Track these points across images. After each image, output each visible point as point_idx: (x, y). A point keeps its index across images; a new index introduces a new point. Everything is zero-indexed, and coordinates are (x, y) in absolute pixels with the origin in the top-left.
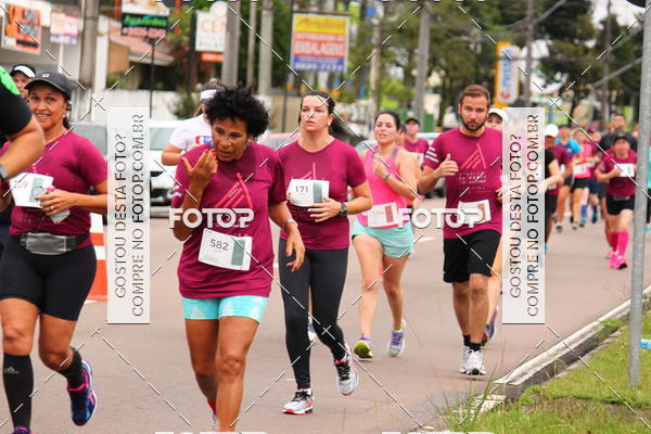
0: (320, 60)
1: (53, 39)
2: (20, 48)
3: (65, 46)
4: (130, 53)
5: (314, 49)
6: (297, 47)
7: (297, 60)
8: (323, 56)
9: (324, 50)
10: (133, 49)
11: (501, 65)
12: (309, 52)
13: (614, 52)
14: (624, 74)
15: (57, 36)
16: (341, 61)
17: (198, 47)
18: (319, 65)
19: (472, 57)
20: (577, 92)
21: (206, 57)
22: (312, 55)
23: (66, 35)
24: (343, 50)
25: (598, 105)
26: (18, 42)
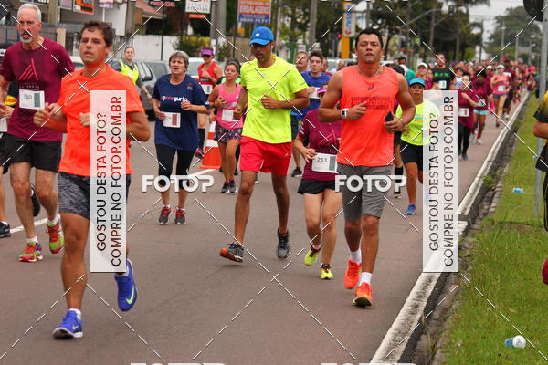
0: (255, 16)
1: (100, 6)
2: (83, 12)
3: (106, 9)
4: (143, 13)
5: (251, 10)
6: (241, 9)
7: (241, 16)
8: (256, 14)
9: (257, 10)
10: (145, 10)
11: (345, 15)
12: (248, 11)
13: (412, 7)
14: (419, 20)
15: (103, 4)
16: (267, 18)
17: (187, 10)
18: (254, 19)
19: (333, 12)
20: (390, 31)
21: (192, 16)
22: (250, 13)
23: (108, 3)
24: (268, 11)
25: (403, 37)
26: (82, 8)
